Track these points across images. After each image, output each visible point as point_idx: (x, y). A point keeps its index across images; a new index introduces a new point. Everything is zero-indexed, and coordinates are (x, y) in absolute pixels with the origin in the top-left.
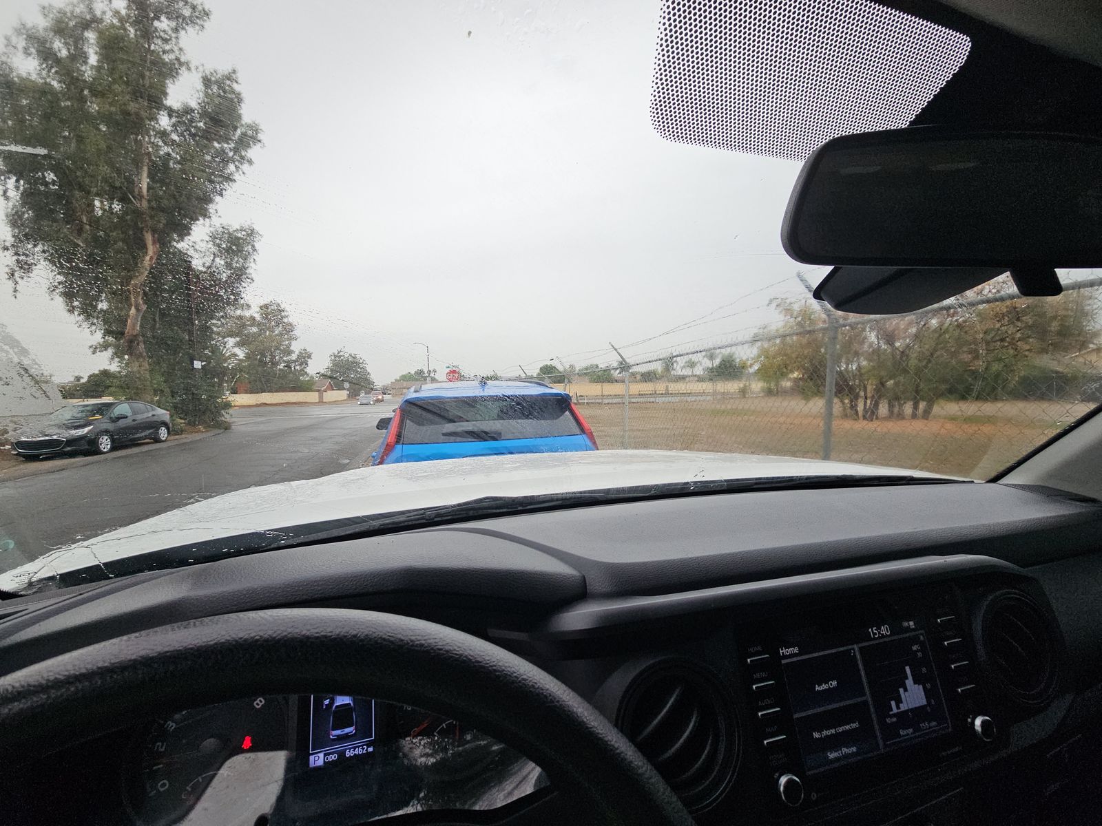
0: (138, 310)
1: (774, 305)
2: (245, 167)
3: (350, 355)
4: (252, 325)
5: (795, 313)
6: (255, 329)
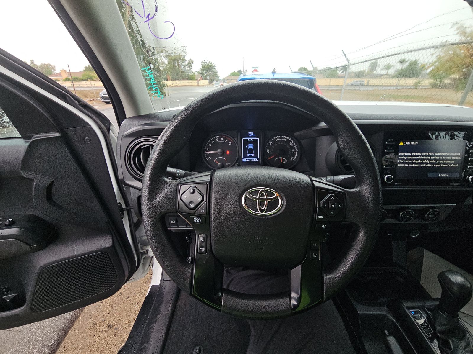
1: (455, 27)
3: (210, 62)
5: (467, 35)
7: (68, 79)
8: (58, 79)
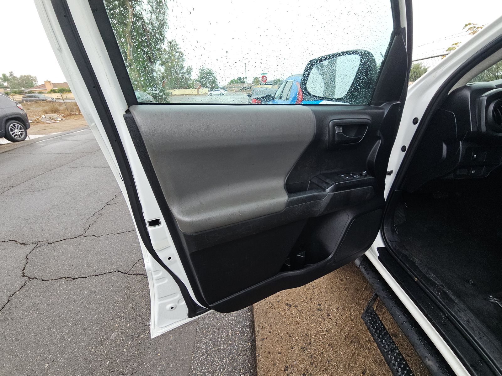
0: (130, 46)
3: (208, 69)
4: (165, 54)
6: (167, 56)
7: (54, 91)
8: (42, 91)
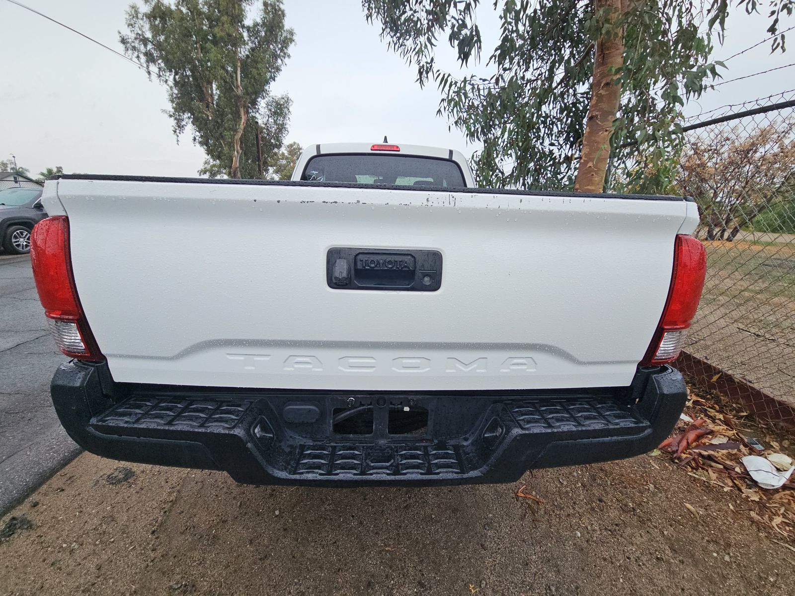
0: (237, 152)
2: (286, 60)
4: (282, 159)
6: (284, 162)
